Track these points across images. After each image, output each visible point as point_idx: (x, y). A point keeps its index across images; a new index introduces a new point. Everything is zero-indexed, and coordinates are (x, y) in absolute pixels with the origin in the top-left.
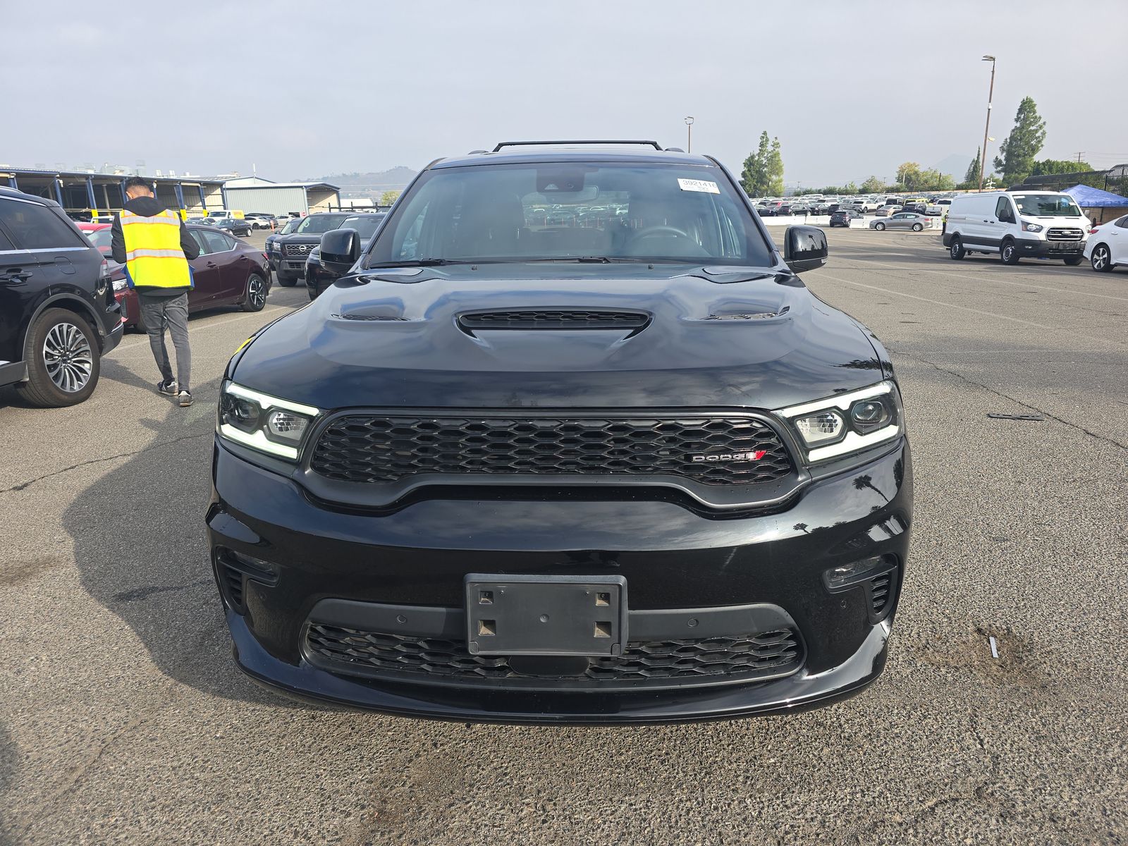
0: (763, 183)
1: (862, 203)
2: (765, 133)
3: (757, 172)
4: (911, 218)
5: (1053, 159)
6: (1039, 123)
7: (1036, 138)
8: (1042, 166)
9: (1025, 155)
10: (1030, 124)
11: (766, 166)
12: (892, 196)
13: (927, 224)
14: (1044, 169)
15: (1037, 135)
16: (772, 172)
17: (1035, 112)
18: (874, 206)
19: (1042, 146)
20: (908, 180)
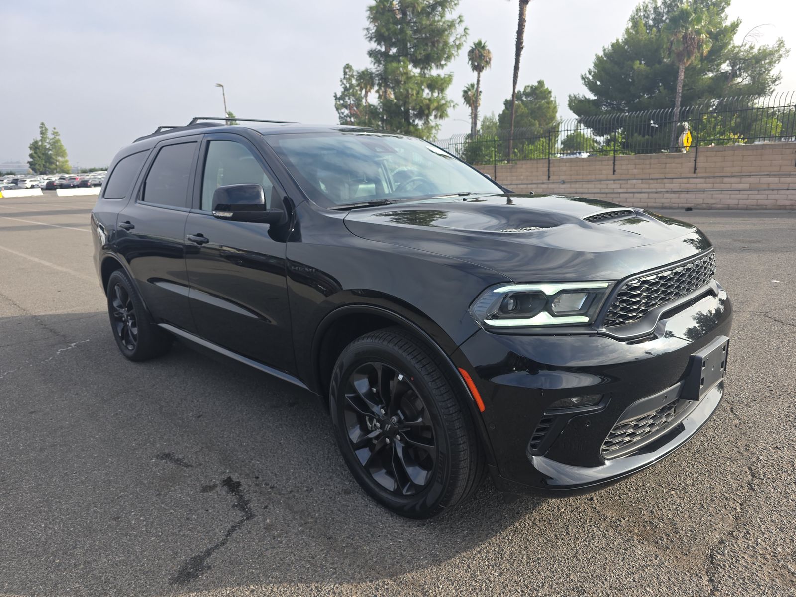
0: (51, 163)
2: (43, 124)
3: (43, 154)
11: (50, 150)
16: (57, 154)
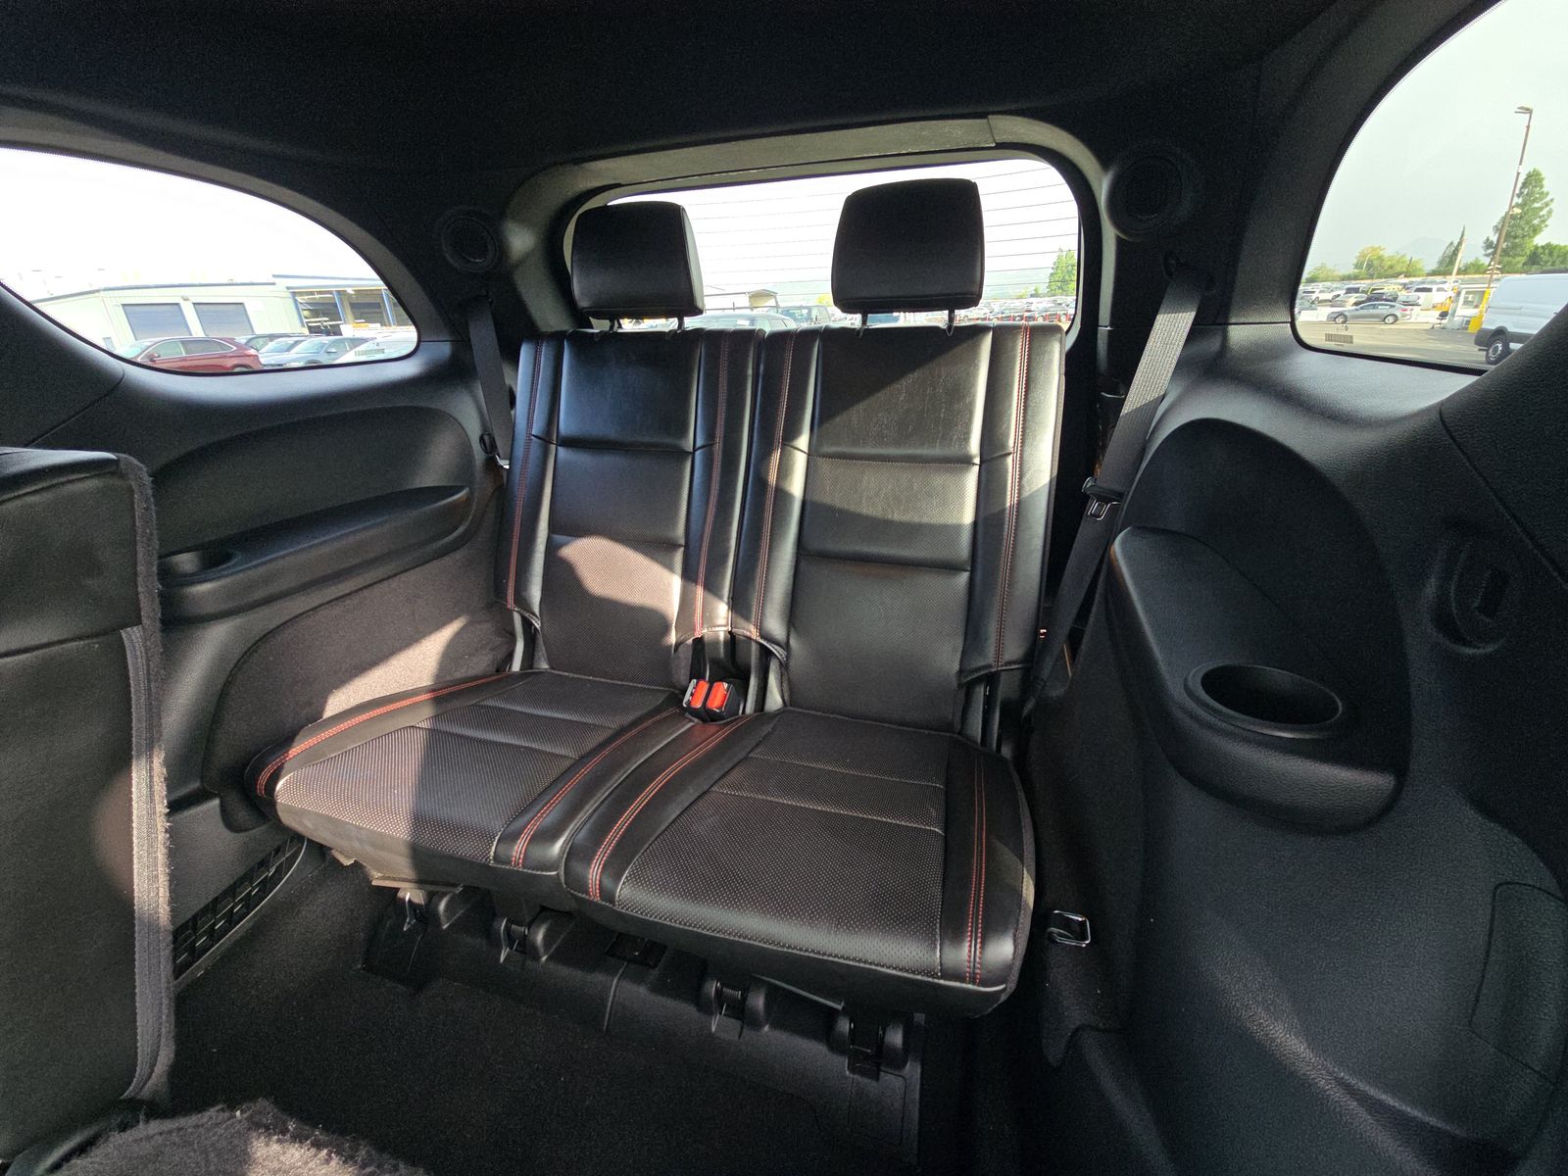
1: (1313, 292)
4: (1383, 310)
5: (1555, 242)
6: (1546, 200)
7: (1540, 217)
8: (1541, 251)
9: (1524, 236)
10: (1534, 201)
12: (1353, 284)
13: (1404, 316)
14: (1543, 253)
15: (1541, 213)
17: (1542, 187)
18: (1329, 296)
19: (1546, 226)
20: (1369, 266)
